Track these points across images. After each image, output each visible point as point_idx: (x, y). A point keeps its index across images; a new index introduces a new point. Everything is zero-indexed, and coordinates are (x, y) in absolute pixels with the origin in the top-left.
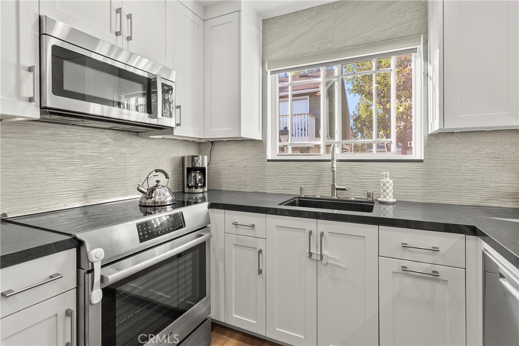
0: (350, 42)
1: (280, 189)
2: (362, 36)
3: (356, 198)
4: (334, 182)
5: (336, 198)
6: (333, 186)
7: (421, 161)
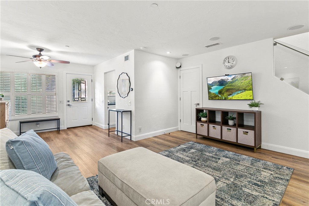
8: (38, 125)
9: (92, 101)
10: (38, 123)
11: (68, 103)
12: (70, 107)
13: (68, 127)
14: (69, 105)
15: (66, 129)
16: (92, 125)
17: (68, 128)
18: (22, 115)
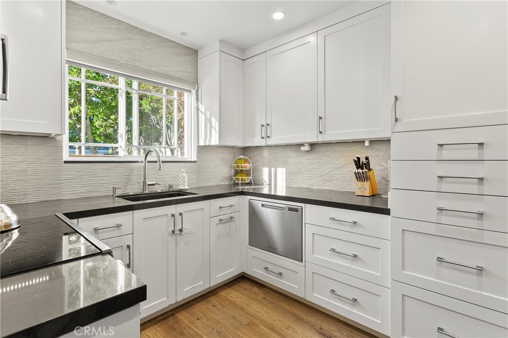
0: (154, 69)
1: (82, 193)
2: (162, 68)
3: (161, 190)
4: (145, 179)
5: (147, 192)
6: (144, 183)
7: (195, 162)
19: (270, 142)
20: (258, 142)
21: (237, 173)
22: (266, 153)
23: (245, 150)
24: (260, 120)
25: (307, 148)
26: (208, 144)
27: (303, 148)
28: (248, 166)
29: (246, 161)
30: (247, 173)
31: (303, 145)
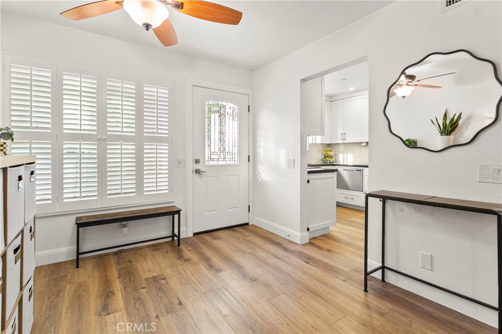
8: (125, 229)
9: (249, 161)
10: (124, 223)
11: (197, 167)
12: (202, 178)
13: (195, 232)
14: (198, 172)
15: (192, 235)
16: (247, 224)
17: (195, 234)
18: (83, 199)
19: (346, 141)
20: (339, 141)
21: (325, 157)
22: (341, 147)
23: (329, 145)
24: (340, 131)
25: (365, 144)
26: (314, 142)
27: (362, 144)
28: (332, 153)
29: (330, 151)
30: (331, 157)
31: (363, 143)
